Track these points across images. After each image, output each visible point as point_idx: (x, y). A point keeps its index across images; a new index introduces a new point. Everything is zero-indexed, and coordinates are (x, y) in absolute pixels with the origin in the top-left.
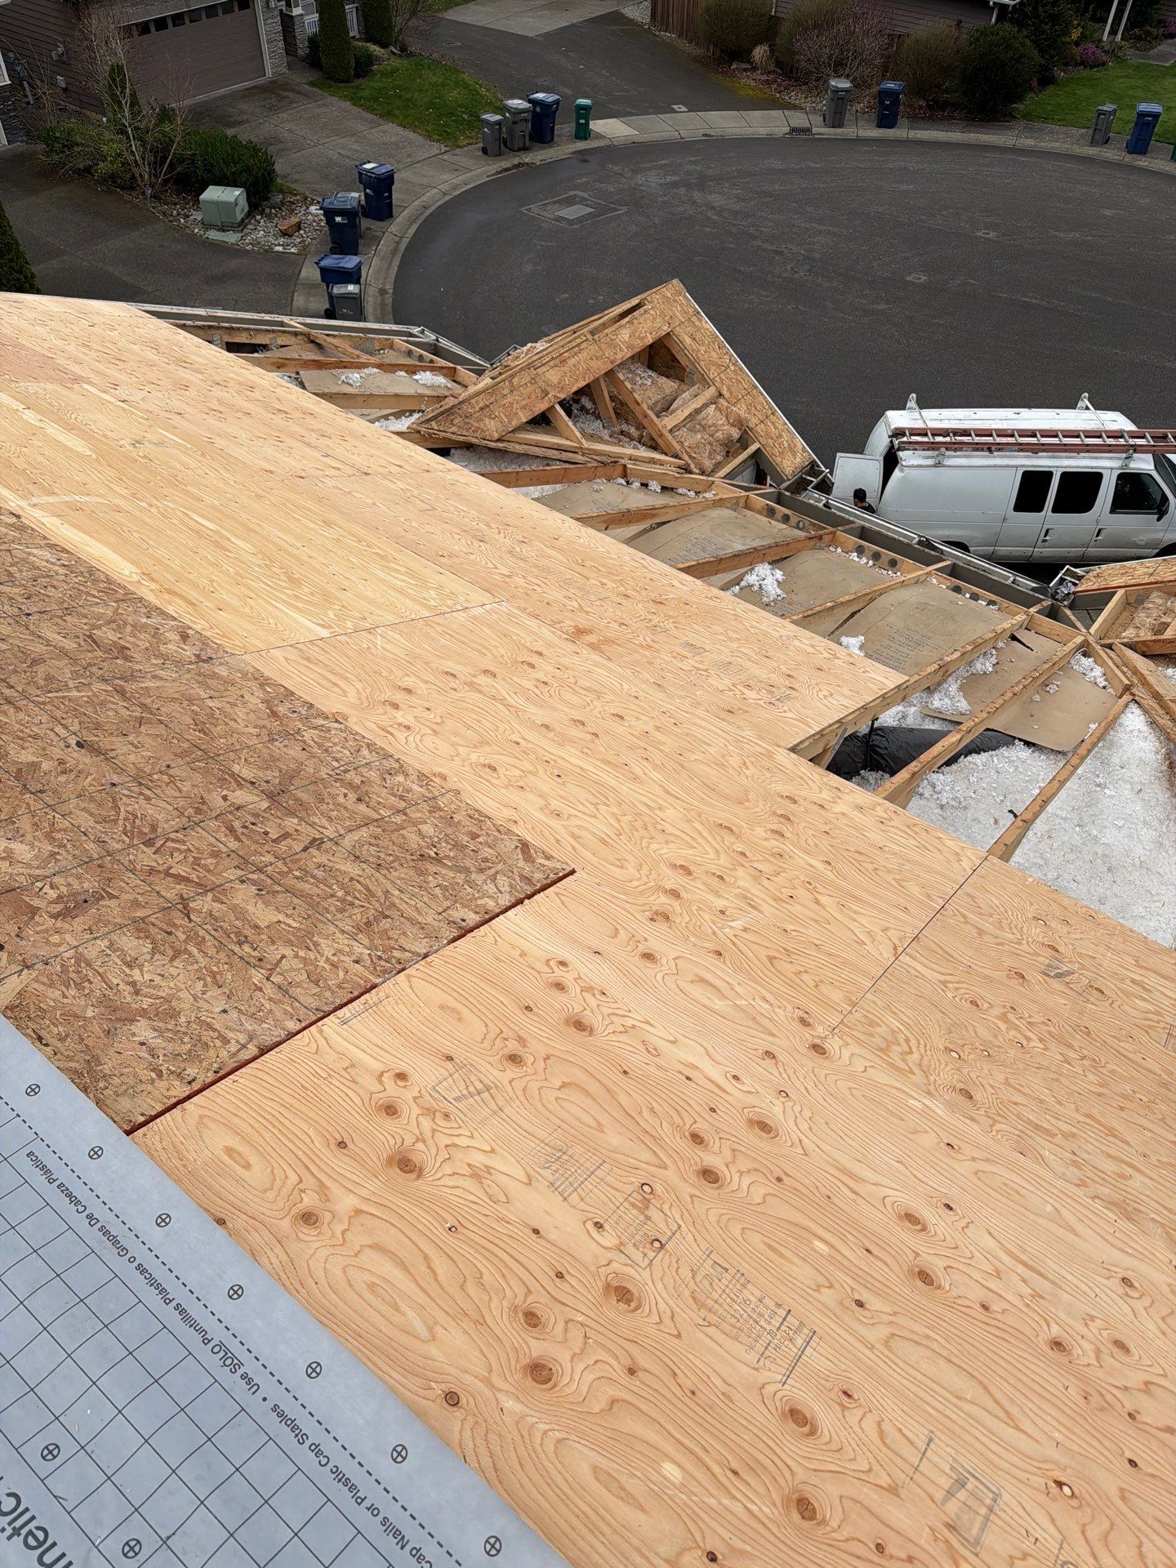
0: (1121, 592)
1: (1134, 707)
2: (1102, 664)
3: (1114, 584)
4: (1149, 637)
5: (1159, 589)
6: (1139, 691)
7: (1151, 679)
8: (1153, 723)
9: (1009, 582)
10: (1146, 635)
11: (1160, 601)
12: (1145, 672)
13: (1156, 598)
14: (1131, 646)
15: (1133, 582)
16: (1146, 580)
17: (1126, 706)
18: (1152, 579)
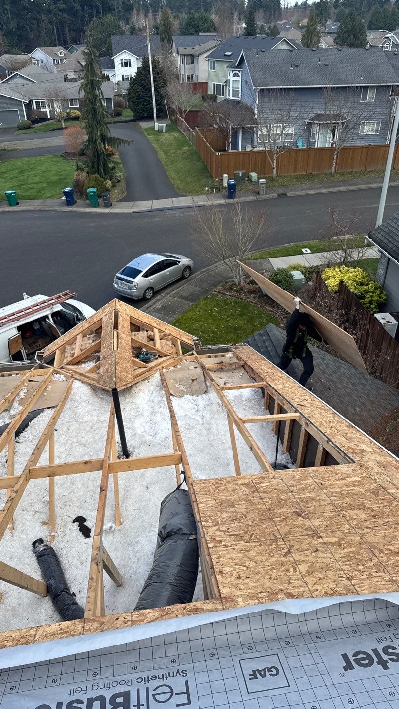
0: (57, 351)
1: (76, 381)
2: (62, 374)
3: (54, 349)
4: (71, 359)
5: (67, 344)
6: (75, 376)
7: (77, 370)
8: (83, 382)
9: (21, 365)
10: (70, 359)
11: (69, 348)
12: (75, 370)
13: (68, 347)
14: (68, 364)
15: (59, 346)
16: (62, 343)
17: (73, 381)
18: (64, 342)
